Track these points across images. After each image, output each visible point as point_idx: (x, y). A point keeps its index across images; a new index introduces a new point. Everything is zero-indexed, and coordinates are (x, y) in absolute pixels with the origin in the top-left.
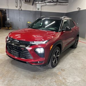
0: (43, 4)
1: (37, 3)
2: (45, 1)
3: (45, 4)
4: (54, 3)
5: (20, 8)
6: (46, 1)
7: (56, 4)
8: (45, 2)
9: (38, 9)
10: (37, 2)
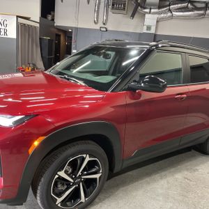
0: (162, 15)
1: (147, 13)
2: (169, 5)
3: (169, 14)
4: (196, 12)
5: (103, 26)
6: (171, 7)
7: (203, 14)
8: (170, 10)
9: (149, 28)
10: (147, 10)
